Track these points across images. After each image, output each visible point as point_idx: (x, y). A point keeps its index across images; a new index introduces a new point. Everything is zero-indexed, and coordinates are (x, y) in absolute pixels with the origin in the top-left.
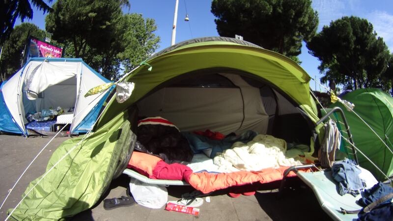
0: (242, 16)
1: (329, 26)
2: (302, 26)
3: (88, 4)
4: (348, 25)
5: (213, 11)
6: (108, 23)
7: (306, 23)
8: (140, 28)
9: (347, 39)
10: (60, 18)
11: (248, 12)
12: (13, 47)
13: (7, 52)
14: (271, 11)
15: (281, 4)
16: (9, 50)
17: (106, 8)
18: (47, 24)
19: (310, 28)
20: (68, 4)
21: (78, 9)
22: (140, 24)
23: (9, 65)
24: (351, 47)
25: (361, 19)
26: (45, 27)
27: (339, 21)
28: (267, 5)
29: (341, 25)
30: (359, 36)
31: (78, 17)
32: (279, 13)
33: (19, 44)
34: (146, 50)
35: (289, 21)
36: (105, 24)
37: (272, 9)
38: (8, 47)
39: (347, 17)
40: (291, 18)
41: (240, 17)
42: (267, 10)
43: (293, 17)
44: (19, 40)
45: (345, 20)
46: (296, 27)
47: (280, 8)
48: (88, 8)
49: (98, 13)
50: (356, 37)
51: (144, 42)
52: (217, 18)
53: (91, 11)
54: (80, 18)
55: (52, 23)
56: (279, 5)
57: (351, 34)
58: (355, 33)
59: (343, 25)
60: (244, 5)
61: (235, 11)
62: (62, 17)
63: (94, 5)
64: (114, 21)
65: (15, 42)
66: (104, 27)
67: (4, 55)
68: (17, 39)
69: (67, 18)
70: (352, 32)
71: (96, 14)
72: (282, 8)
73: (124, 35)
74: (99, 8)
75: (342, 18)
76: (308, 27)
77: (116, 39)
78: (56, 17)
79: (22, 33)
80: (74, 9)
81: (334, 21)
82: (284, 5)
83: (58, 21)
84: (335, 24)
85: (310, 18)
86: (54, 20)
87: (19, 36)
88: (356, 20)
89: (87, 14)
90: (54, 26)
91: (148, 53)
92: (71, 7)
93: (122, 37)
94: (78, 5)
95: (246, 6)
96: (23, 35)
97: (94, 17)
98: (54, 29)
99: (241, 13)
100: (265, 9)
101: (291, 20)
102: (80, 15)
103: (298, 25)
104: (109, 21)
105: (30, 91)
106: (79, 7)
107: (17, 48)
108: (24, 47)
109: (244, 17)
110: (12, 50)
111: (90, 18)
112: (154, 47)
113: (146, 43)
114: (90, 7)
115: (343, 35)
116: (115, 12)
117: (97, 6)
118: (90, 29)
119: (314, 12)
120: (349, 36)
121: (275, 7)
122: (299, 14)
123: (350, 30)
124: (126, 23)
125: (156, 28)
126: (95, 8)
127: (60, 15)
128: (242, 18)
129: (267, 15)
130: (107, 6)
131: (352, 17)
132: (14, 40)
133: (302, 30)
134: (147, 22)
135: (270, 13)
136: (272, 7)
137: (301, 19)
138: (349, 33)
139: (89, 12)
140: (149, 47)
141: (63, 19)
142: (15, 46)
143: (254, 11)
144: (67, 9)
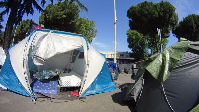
0: (143, 18)
1: (182, 21)
2: (172, 22)
3: (62, 11)
4: (192, 19)
5: (128, 16)
6: (72, 21)
7: (173, 20)
8: (87, 25)
9: (192, 27)
10: (47, 17)
11: (146, 16)
12: (22, 30)
13: (18, 33)
14: (158, 15)
15: (162, 11)
16: (19, 32)
17: (71, 13)
18: (40, 20)
19: (175, 23)
20: (51, 10)
21: (57, 13)
22: (87, 23)
23: (19, 39)
24: (194, 31)
25: (197, 15)
26: (39, 22)
27: (187, 17)
28: (155, 12)
29: (189, 20)
30: (197, 24)
31: (57, 17)
32: (161, 16)
33: (25, 29)
34: (91, 36)
35: (166, 20)
36: (71, 22)
37: (158, 14)
38: (19, 30)
39: (191, 15)
40: (167, 18)
41: (142, 18)
42: (156, 15)
43: (168, 17)
44: (25, 27)
45: (190, 16)
46: (169, 23)
47: (161, 13)
48: (62, 13)
49: (67, 16)
50: (196, 25)
51: (89, 32)
52: (130, 20)
53: (64, 14)
54: (58, 18)
55: (42, 20)
56: (161, 12)
57: (194, 24)
58: (195, 23)
59: (189, 19)
60: (144, 12)
61: (139, 15)
62: (48, 17)
63: (65, 12)
64: (76, 20)
65: (23, 28)
66: (70, 23)
67: (17, 34)
68: (24, 27)
69: (51, 17)
70: (194, 22)
71: (66, 16)
72: (162, 13)
73: (80, 28)
74: (68, 13)
75: (189, 16)
76: (174, 22)
77: (76, 30)
78: (45, 17)
79: (26, 24)
80: (55, 13)
81: (185, 18)
82: (163, 11)
83: (45, 19)
84: (186, 19)
85: (175, 18)
86: (44, 18)
87: (25, 25)
88: (195, 16)
89: (61, 16)
90: (43, 21)
91: (91, 38)
92: (53, 12)
93: (79, 29)
94: (57, 11)
95: (145, 13)
96: (27, 25)
97: (65, 18)
98: (43, 23)
99: (142, 17)
100: (155, 14)
101: (167, 19)
102: (58, 16)
103: (170, 22)
104: (73, 20)
105: (37, 56)
106: (57, 12)
107: (23, 31)
108: (28, 31)
109: (144, 18)
110: (21, 32)
111: (63, 18)
112: (94, 35)
113: (90, 33)
114: (63, 12)
115: (190, 25)
116: (76, 16)
117: (67, 12)
118: (63, 24)
119: (176, 14)
120: (193, 25)
121: (159, 13)
122: (171, 15)
123: (193, 21)
124: (81, 22)
125: (95, 25)
126: (66, 13)
127: (47, 16)
128: (143, 19)
129: (156, 17)
130: (72, 12)
131: (193, 15)
132: (22, 27)
133: (172, 24)
134: (91, 22)
135: (157, 16)
136: (158, 13)
137: (171, 18)
138: (193, 23)
139: (63, 15)
140: (92, 35)
141: (49, 17)
142: (23, 30)
143: (149, 15)
144: (51, 13)
